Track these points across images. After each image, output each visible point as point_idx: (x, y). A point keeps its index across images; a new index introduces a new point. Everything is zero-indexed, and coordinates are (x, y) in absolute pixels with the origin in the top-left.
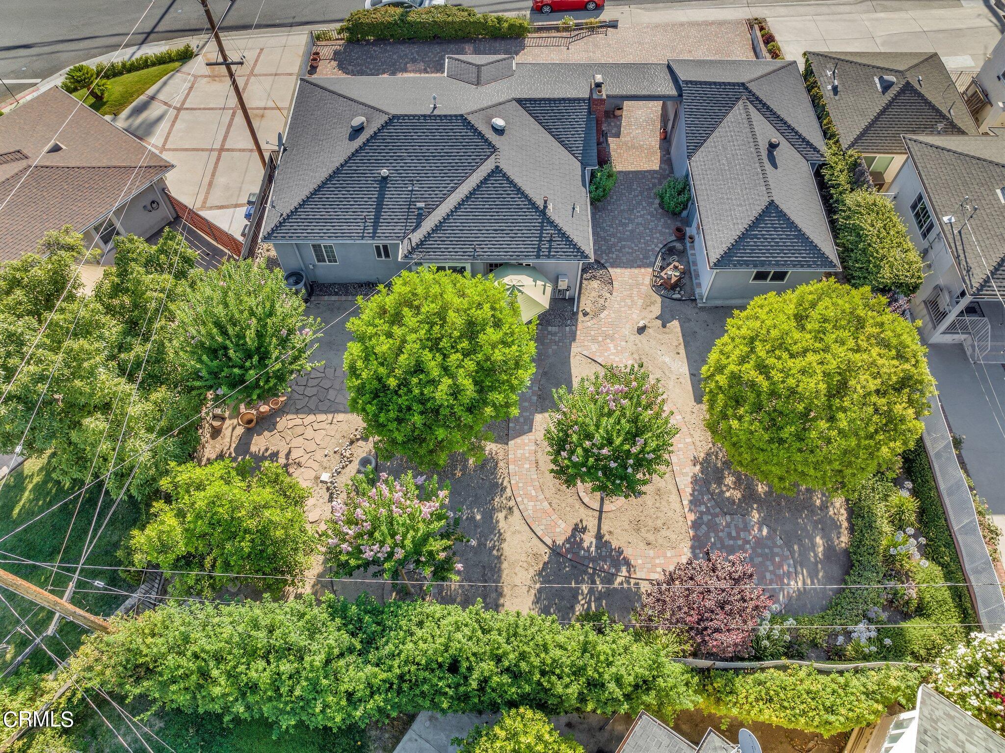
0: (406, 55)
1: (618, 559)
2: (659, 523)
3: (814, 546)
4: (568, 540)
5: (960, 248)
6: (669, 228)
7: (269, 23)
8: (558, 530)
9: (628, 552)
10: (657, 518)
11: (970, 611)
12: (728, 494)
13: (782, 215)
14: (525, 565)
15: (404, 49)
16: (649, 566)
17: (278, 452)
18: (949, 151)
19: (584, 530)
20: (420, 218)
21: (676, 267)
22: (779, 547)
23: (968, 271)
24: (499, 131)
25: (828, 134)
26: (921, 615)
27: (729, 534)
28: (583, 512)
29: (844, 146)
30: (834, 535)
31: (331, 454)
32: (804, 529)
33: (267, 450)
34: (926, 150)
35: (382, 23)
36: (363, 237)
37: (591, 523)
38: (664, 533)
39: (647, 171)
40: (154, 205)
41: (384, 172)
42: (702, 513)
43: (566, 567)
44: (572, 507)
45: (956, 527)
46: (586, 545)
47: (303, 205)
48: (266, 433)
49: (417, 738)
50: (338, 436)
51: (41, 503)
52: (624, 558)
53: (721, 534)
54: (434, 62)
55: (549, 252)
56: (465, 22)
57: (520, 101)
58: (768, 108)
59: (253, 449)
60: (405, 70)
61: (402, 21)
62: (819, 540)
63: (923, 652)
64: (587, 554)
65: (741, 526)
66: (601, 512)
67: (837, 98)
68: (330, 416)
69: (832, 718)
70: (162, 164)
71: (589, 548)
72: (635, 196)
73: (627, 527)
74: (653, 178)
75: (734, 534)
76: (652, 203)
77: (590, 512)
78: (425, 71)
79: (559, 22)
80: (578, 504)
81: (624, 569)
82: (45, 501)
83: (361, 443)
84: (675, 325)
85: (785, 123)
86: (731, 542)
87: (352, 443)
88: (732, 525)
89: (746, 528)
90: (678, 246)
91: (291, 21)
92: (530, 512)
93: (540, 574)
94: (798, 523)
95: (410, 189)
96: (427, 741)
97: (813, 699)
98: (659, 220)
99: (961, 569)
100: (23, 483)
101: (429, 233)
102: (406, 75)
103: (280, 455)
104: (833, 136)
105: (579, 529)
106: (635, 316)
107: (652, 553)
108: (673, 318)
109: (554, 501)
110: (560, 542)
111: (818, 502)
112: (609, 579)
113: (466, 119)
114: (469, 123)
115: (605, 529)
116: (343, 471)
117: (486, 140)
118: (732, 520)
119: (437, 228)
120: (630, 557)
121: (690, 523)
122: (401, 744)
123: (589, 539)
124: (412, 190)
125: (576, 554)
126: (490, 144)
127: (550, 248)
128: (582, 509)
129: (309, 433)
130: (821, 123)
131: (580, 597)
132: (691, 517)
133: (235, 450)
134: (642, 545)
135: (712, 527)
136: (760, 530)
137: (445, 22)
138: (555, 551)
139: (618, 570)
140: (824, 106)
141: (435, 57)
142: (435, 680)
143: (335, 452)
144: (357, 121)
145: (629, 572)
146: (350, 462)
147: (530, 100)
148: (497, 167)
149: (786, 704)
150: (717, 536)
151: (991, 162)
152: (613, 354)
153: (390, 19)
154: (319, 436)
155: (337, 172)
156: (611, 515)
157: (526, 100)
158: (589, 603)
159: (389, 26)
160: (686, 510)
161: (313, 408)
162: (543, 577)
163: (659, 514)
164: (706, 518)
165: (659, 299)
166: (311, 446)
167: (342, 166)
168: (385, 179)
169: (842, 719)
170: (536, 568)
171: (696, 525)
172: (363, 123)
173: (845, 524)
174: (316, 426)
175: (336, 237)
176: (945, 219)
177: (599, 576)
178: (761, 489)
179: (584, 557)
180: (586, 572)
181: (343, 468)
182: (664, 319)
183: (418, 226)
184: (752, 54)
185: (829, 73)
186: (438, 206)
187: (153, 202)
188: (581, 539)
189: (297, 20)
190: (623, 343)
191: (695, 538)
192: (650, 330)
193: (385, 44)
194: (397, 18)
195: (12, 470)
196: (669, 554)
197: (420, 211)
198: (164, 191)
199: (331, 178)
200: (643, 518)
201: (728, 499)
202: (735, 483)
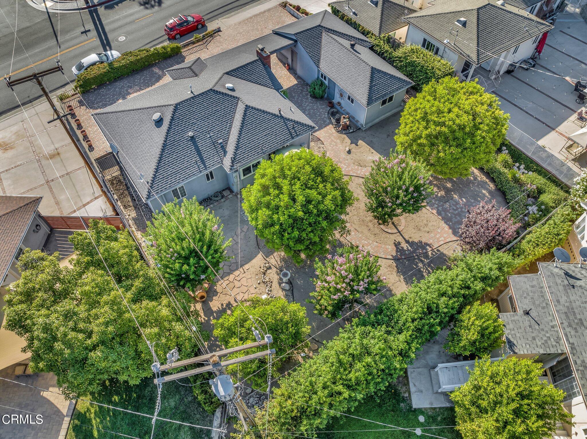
0: (123, 86)
1: (422, 245)
2: (425, 222)
3: (484, 194)
4: (397, 251)
5: (459, 50)
6: (323, 105)
7: (14, 106)
8: (389, 250)
9: (424, 240)
10: (422, 220)
11: (557, 180)
12: (439, 195)
13: (379, 71)
14: (389, 273)
15: (119, 84)
16: (436, 240)
17: (229, 302)
18: (426, 16)
19: (399, 243)
20: (224, 149)
21: (344, 118)
22: (474, 202)
23: (469, 57)
24: (233, 90)
25: (365, 33)
26: (541, 193)
27: (453, 209)
28: (393, 237)
29: (377, 34)
30: (487, 187)
31: (257, 285)
32: (476, 191)
33: (222, 305)
34: (417, 19)
35: (101, 74)
36: (201, 171)
37: (400, 239)
38: (430, 224)
39: (293, 86)
40: (38, 227)
41: (191, 134)
42: (437, 208)
43: (405, 262)
44: (386, 237)
45: (530, 154)
46: (405, 248)
47: (157, 171)
48: (214, 298)
49: (413, 370)
50: (253, 276)
51: (108, 419)
52: (424, 243)
53: (450, 211)
54: (142, 83)
55: (296, 133)
56: (148, 56)
57: (227, 73)
58: (336, 31)
59: (214, 309)
60: (129, 94)
61: (112, 68)
62: (484, 191)
63: (554, 205)
64: (409, 252)
65: (454, 203)
66: (399, 232)
67: (358, 16)
68: (241, 270)
69: (561, 237)
70: (34, 199)
71: (408, 248)
72: (297, 99)
73: (415, 231)
74: (298, 87)
75: (455, 208)
76: (308, 98)
77: (396, 235)
78: (141, 89)
79: (192, 39)
80: (388, 235)
81: (428, 247)
82: (110, 416)
83: (269, 271)
84: (360, 142)
85: (347, 35)
86: (457, 212)
87: (264, 274)
88: (452, 205)
89: (457, 203)
90: (335, 110)
91: (28, 99)
92: (372, 250)
93: (398, 272)
94: (472, 190)
95: (209, 136)
96: (419, 368)
97: (550, 234)
98: (316, 103)
99: (542, 167)
100: (86, 417)
101: (235, 152)
102: (132, 96)
103: (232, 303)
104: (368, 33)
105: (397, 245)
106: (341, 148)
107: (432, 235)
108: (358, 140)
109: (377, 240)
110: (394, 254)
111: (472, 178)
112: (426, 256)
113: (214, 90)
114: (217, 91)
115: (407, 239)
116: (272, 288)
117: (231, 96)
118: (450, 203)
119: (237, 148)
120: (426, 242)
121: (436, 214)
122: (409, 378)
123: (405, 246)
124: (210, 137)
125: (405, 254)
126: (234, 97)
127: (295, 131)
128: (391, 236)
129: (237, 284)
130: (358, 30)
131: (422, 270)
132: (435, 212)
133: (205, 315)
134: (426, 234)
135: (445, 210)
136: (462, 201)
137: (137, 60)
138: (396, 259)
139: (426, 249)
140: (355, 22)
141: (140, 80)
142: (428, 321)
143: (259, 284)
144: (156, 116)
145: (430, 247)
146: (272, 282)
147: (232, 71)
148: (246, 106)
149: (544, 243)
150: (450, 213)
151: (445, 13)
152: (346, 168)
153: (105, 70)
154: (244, 282)
155: (164, 146)
156: (404, 231)
157: (230, 71)
158: (427, 269)
159: (105, 74)
160: (431, 210)
161: (229, 271)
162: (401, 272)
163: (422, 218)
164: (440, 208)
165: (345, 136)
166: (244, 289)
167: (165, 141)
168: (192, 138)
169: (564, 235)
170: (395, 271)
171: (439, 213)
172: (160, 116)
173: (487, 180)
174: (238, 279)
175: (186, 178)
176: (445, 42)
177: (421, 257)
178: (449, 185)
179: (409, 254)
180: (415, 259)
181: (271, 287)
182: (354, 142)
183: (225, 152)
184: (294, 18)
185: (347, 8)
186: (228, 138)
187: (37, 225)
188: (402, 247)
189: (31, 97)
190: (346, 161)
191: (443, 219)
192: (353, 150)
193: (105, 86)
194: (107, 68)
195: (72, 416)
196: (439, 231)
197: (222, 145)
198: (40, 216)
199: (163, 150)
200: (417, 224)
201: (441, 196)
202: (438, 189)
